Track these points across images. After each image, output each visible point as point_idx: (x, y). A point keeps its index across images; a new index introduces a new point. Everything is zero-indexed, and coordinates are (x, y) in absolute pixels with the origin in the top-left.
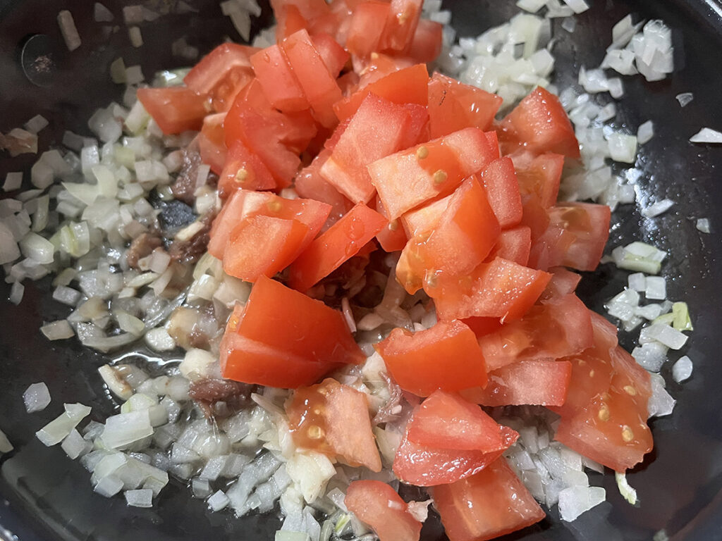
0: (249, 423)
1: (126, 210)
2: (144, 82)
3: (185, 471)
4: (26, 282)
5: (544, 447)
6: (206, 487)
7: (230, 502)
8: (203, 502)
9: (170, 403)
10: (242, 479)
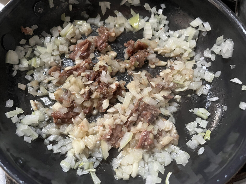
0: (66, 128)
1: (53, 58)
2: (70, 22)
3: (44, 136)
4: (18, 71)
5: (150, 161)
6: (48, 142)
7: (53, 148)
8: (46, 146)
9: (46, 116)
10: (59, 143)
